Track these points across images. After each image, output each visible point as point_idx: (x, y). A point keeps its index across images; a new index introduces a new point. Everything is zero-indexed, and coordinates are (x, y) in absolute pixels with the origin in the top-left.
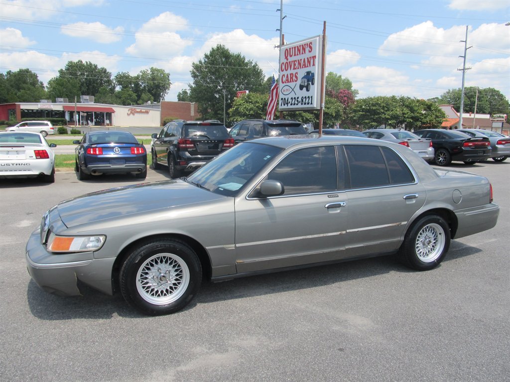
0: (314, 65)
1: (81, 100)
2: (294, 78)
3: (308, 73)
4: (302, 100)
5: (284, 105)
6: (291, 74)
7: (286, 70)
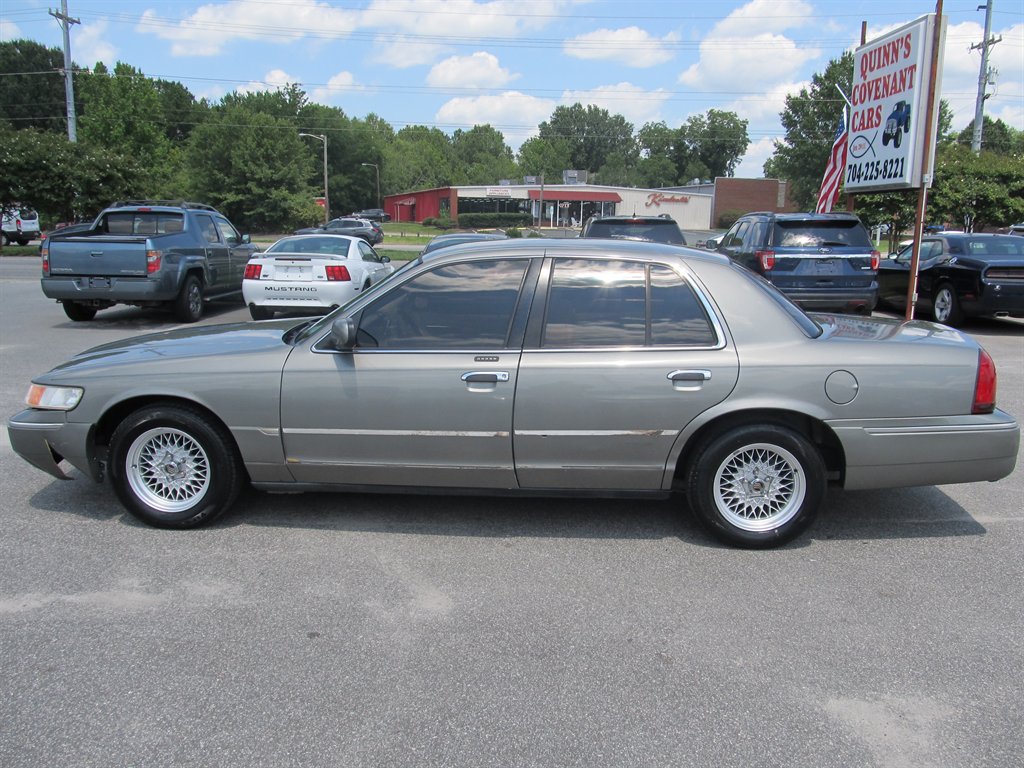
0: (911, 86)
1: (564, 179)
2: (875, 118)
3: (900, 105)
4: (885, 168)
5: (853, 180)
6: (869, 110)
7: (862, 102)
